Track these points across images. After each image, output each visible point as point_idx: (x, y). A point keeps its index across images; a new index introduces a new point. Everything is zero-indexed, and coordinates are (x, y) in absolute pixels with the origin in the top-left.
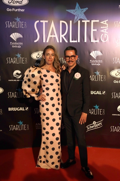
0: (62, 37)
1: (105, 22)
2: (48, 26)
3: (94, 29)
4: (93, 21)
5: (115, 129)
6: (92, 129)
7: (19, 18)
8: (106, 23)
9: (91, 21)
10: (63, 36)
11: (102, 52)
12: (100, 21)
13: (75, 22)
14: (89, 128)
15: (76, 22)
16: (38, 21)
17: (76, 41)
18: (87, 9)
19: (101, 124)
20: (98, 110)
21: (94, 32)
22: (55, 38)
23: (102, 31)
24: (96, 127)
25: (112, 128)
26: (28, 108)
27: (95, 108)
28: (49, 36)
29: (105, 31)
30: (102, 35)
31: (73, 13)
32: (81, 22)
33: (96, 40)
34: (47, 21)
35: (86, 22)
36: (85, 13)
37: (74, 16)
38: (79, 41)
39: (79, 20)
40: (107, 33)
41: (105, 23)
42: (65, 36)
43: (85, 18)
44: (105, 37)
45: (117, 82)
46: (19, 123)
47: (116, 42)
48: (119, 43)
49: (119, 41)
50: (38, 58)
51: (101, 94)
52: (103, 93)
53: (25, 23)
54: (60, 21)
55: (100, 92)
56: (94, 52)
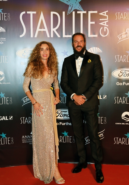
0: (53, 31)
1: (104, 14)
2: (36, 17)
3: (91, 21)
4: (90, 12)
5: (119, 141)
7: (1, 9)
9: (87, 13)
11: (101, 49)
12: (99, 12)
13: (69, 13)
14: (88, 140)
15: (70, 13)
16: (24, 13)
19: (102, 135)
21: (91, 25)
22: (45, 32)
23: (101, 24)
25: (116, 139)
26: (12, 117)
28: (38, 29)
29: (104, 23)
30: (102, 28)
31: (66, 3)
32: (76, 14)
34: (35, 13)
35: (82, 13)
36: (80, 3)
37: (68, 6)
39: (74, 11)
40: (108, 26)
41: (105, 15)
42: (57, 30)
43: (80, 8)
44: (105, 31)
45: (121, 84)
46: (1, 135)
47: (118, 36)
48: (121, 37)
49: (121, 35)
50: (24, 56)
51: (102, 99)
52: (104, 98)
53: (9, 14)
54: (51, 12)
55: (100, 96)
56: (91, 49)
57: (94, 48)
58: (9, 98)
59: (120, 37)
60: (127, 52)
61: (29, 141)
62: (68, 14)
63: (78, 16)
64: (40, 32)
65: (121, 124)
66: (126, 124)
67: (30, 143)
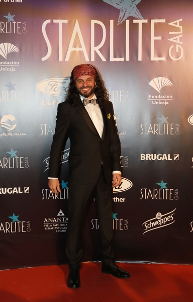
1: (176, 24)
3: (155, 35)
4: (153, 22)
6: (154, 227)
7: (12, 15)
8: (180, 25)
9: (150, 21)
10: (97, 49)
11: (171, 80)
12: (167, 21)
13: (120, 22)
14: (149, 226)
15: (121, 22)
17: (122, 59)
19: (171, 218)
20: (165, 191)
21: (156, 41)
22: (81, 52)
23: (171, 40)
24: (163, 224)
26: (28, 188)
27: (159, 187)
28: (71, 49)
29: (176, 39)
30: (172, 46)
31: (115, 6)
33: (160, 56)
34: (66, 21)
35: (140, 22)
36: (138, 6)
37: (118, 11)
38: (127, 59)
39: (127, 19)
40: (181, 43)
41: (178, 26)
42: (100, 50)
43: (138, 14)
44: (177, 51)
46: (11, 217)
50: (49, 91)
51: (171, 159)
52: (175, 158)
53: (25, 23)
54: (92, 21)
55: (169, 155)
56: (156, 79)
57: (160, 78)
58: (24, 158)
61: (55, 227)
62: (118, 24)
63: (134, 27)
67: (56, 231)
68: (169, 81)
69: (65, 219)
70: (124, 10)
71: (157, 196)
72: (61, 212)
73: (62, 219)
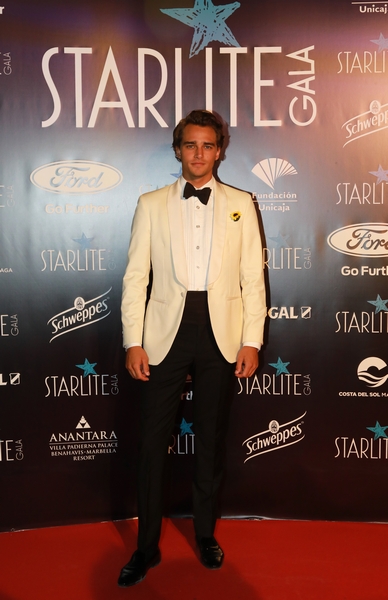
0: (146, 109)
1: (302, 55)
2: (93, 67)
3: (263, 77)
4: (258, 51)
5: (353, 449)
6: (265, 448)
8: (309, 58)
9: (251, 51)
10: (150, 104)
11: (294, 163)
12: (286, 51)
13: (193, 52)
14: (256, 446)
15: (197, 53)
16: (55, 51)
18: (237, 5)
19: (298, 431)
21: (263, 88)
22: (119, 111)
23: (294, 86)
24: (281, 443)
25: (341, 443)
26: (18, 375)
27: (274, 370)
28: (99, 104)
30: (296, 99)
31: (185, 21)
32: (216, 54)
33: (272, 117)
34: (89, 51)
35: (234, 52)
36: (230, 22)
37: (191, 31)
39: (208, 46)
40: (313, 92)
43: (229, 38)
44: (305, 107)
45: (355, 272)
47: (346, 125)
48: (356, 128)
49: (355, 122)
50: (57, 186)
51: (296, 317)
52: (303, 315)
53: (8, 55)
54: (140, 50)
55: (292, 309)
56: (264, 163)
57: (273, 160)
58: (10, 315)
59: (350, 127)
60: (374, 173)
61: (72, 450)
62: (191, 56)
63: (221, 62)
64: (103, 111)
65: (355, 394)
66: (371, 395)
67: (75, 458)
68: (290, 165)
69: (91, 435)
70: (202, 29)
71: (270, 389)
72: (83, 420)
73: (86, 435)
